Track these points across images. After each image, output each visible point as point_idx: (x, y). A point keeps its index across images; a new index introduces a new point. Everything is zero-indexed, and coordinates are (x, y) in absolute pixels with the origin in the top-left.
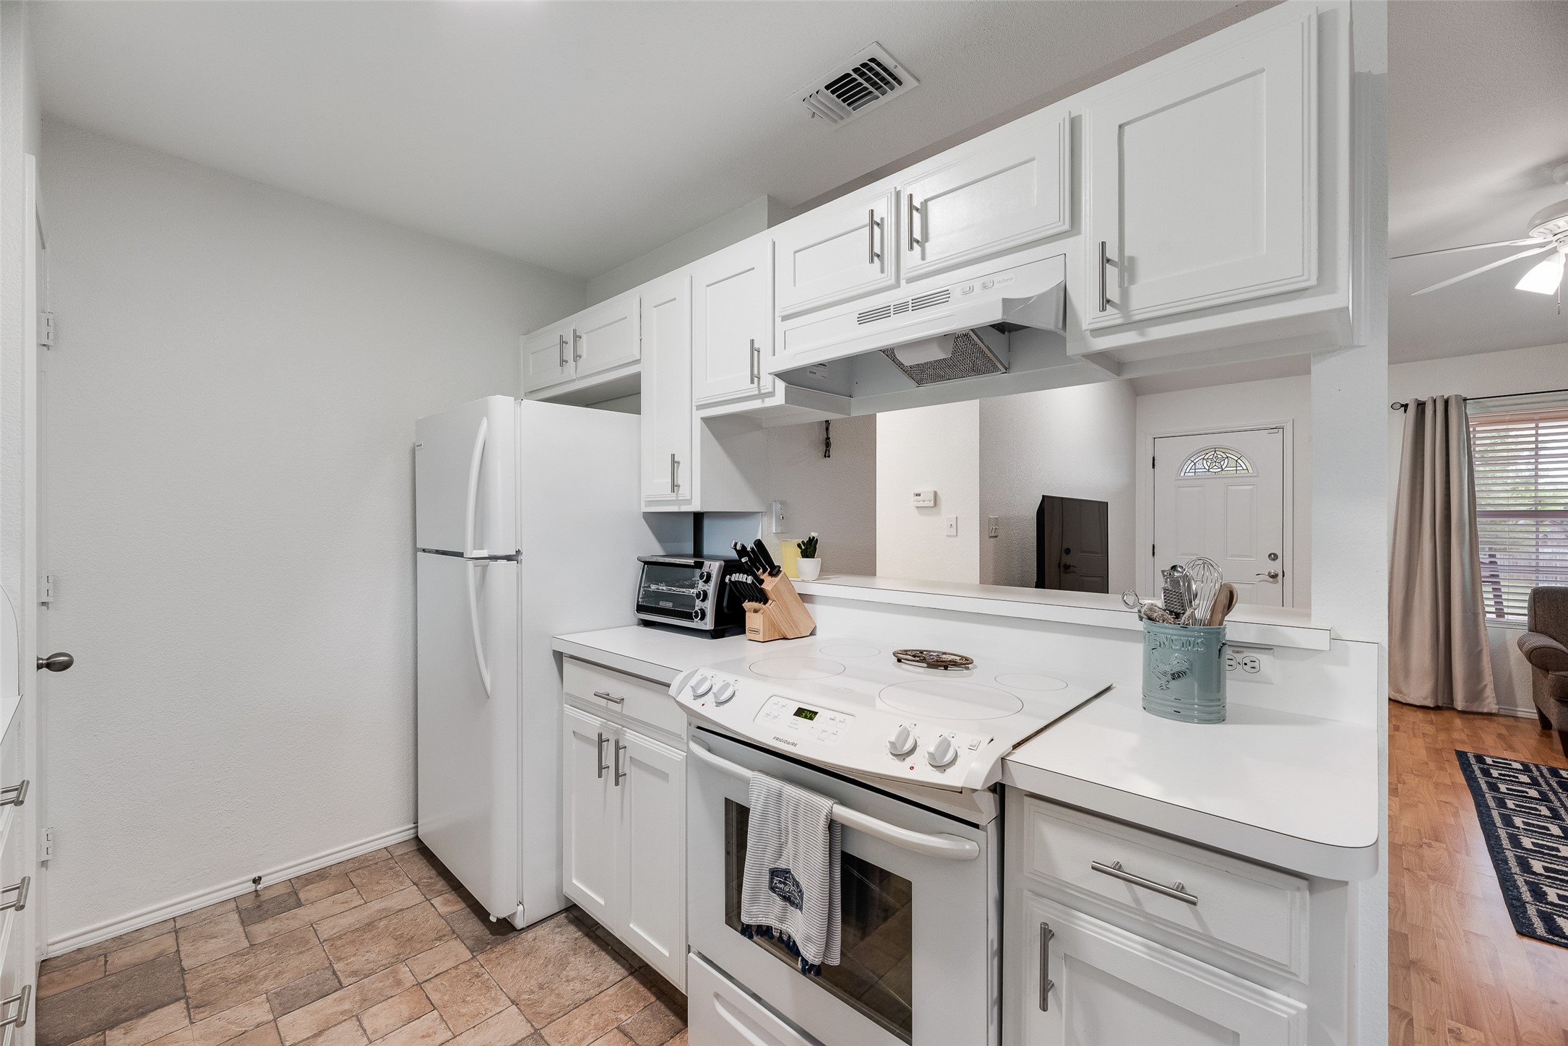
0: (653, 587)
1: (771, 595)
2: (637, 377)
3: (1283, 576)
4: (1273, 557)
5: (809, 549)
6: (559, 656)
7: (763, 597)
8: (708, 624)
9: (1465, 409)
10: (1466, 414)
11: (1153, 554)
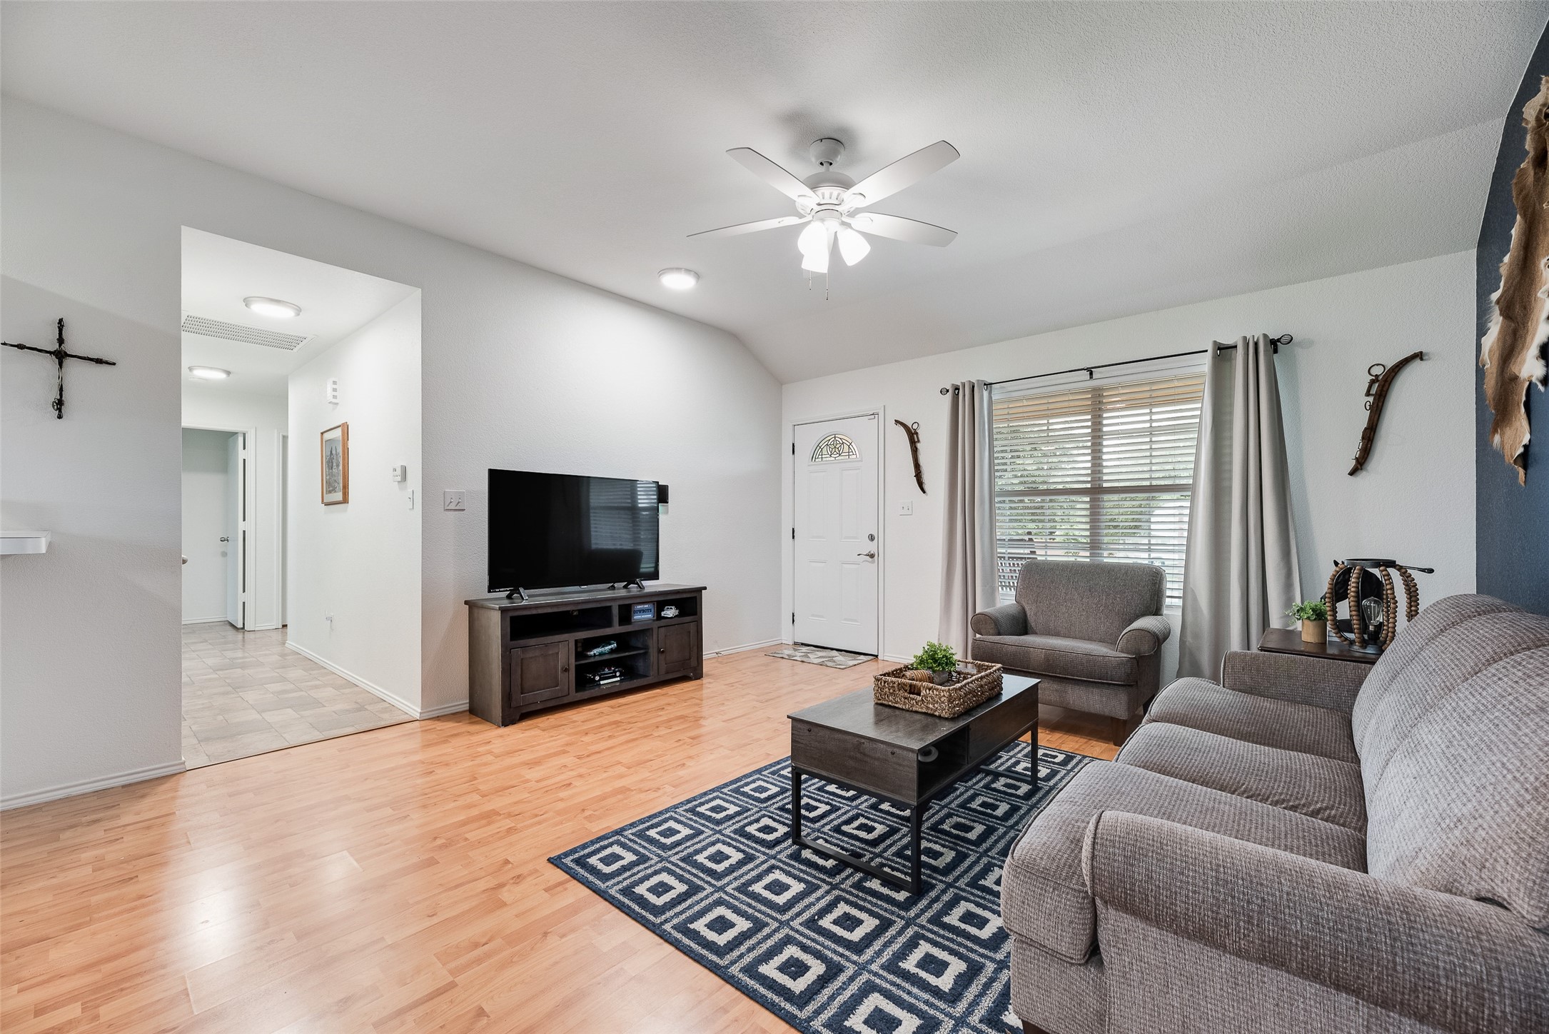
3: (878, 556)
4: (871, 538)
9: (990, 393)
10: (990, 397)
11: (793, 537)
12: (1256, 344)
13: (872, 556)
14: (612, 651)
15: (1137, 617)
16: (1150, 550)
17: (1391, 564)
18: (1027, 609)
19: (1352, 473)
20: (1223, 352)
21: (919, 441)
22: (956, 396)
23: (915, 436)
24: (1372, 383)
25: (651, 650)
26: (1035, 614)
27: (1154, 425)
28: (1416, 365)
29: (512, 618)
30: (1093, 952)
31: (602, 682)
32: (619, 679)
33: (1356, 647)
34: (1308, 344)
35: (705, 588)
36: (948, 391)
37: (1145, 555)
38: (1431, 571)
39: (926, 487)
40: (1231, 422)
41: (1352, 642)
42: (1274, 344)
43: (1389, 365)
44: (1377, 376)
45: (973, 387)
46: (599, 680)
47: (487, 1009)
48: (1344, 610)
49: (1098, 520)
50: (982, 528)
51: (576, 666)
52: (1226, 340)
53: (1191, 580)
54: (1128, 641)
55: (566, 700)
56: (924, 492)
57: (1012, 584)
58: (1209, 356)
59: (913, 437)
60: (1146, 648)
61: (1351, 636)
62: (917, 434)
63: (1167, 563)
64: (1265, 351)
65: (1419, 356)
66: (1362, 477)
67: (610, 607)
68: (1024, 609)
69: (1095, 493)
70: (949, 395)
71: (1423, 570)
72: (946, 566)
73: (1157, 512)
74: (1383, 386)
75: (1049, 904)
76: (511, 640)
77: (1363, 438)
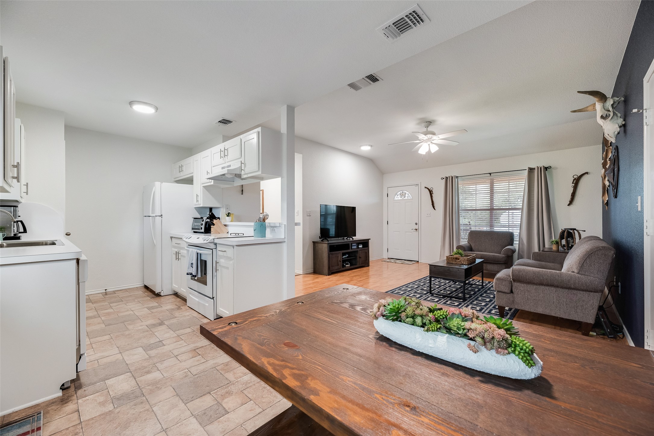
0: (195, 224)
1: (215, 224)
2: (192, 177)
3: (419, 229)
4: (416, 224)
5: (228, 215)
6: (171, 238)
7: (214, 225)
8: (203, 230)
9: (458, 179)
10: (458, 181)
11: (387, 224)
12: (541, 168)
13: (416, 230)
14: (347, 257)
15: (506, 246)
16: (509, 227)
17: (575, 229)
18: (472, 245)
19: (568, 205)
20: (531, 170)
21: (433, 194)
22: (446, 180)
24: (574, 180)
25: (357, 257)
26: (475, 246)
27: (510, 190)
28: (586, 175)
29: (330, 246)
30: (512, 292)
31: (346, 266)
32: (349, 265)
33: (566, 250)
34: (556, 168)
35: (370, 239)
36: (444, 178)
37: (508, 229)
38: (585, 231)
39: (435, 208)
40: (534, 190)
41: (565, 249)
42: (546, 169)
43: (579, 175)
44: (575, 178)
45: (452, 178)
46: (345, 265)
48: (564, 242)
49: (493, 218)
50: (455, 221)
51: (342, 260)
52: (532, 166)
53: (521, 235)
54: (504, 252)
55: (340, 270)
56: (435, 210)
57: (465, 238)
58: (527, 170)
60: (510, 254)
61: (565, 248)
62: (432, 191)
63: (514, 231)
64: (543, 171)
65: (587, 173)
66: (571, 206)
67: (349, 244)
68: (471, 245)
69: (491, 210)
70: (444, 180)
71: (583, 231)
72: (443, 234)
73: (502, 216)
74: (577, 181)
75: (504, 284)
76: (330, 252)
77: (571, 195)
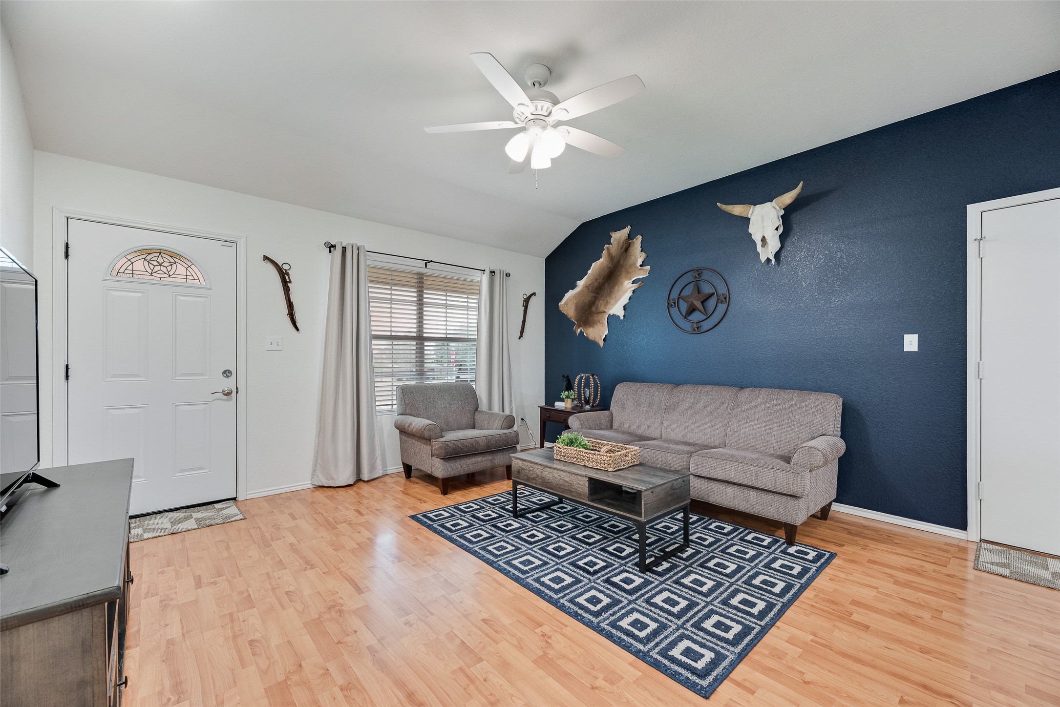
3: (237, 392)
4: (227, 373)
11: (67, 377)
13: (228, 394)
19: (519, 338)
21: (290, 282)
22: (343, 253)
23: (286, 276)
24: (524, 301)
39: (301, 324)
44: (525, 298)
45: (359, 252)
47: (898, 699)
54: (507, 423)
56: (298, 330)
59: (284, 276)
62: (288, 274)
65: (534, 295)
66: (522, 340)
69: (419, 340)
70: (335, 250)
77: (522, 324)
